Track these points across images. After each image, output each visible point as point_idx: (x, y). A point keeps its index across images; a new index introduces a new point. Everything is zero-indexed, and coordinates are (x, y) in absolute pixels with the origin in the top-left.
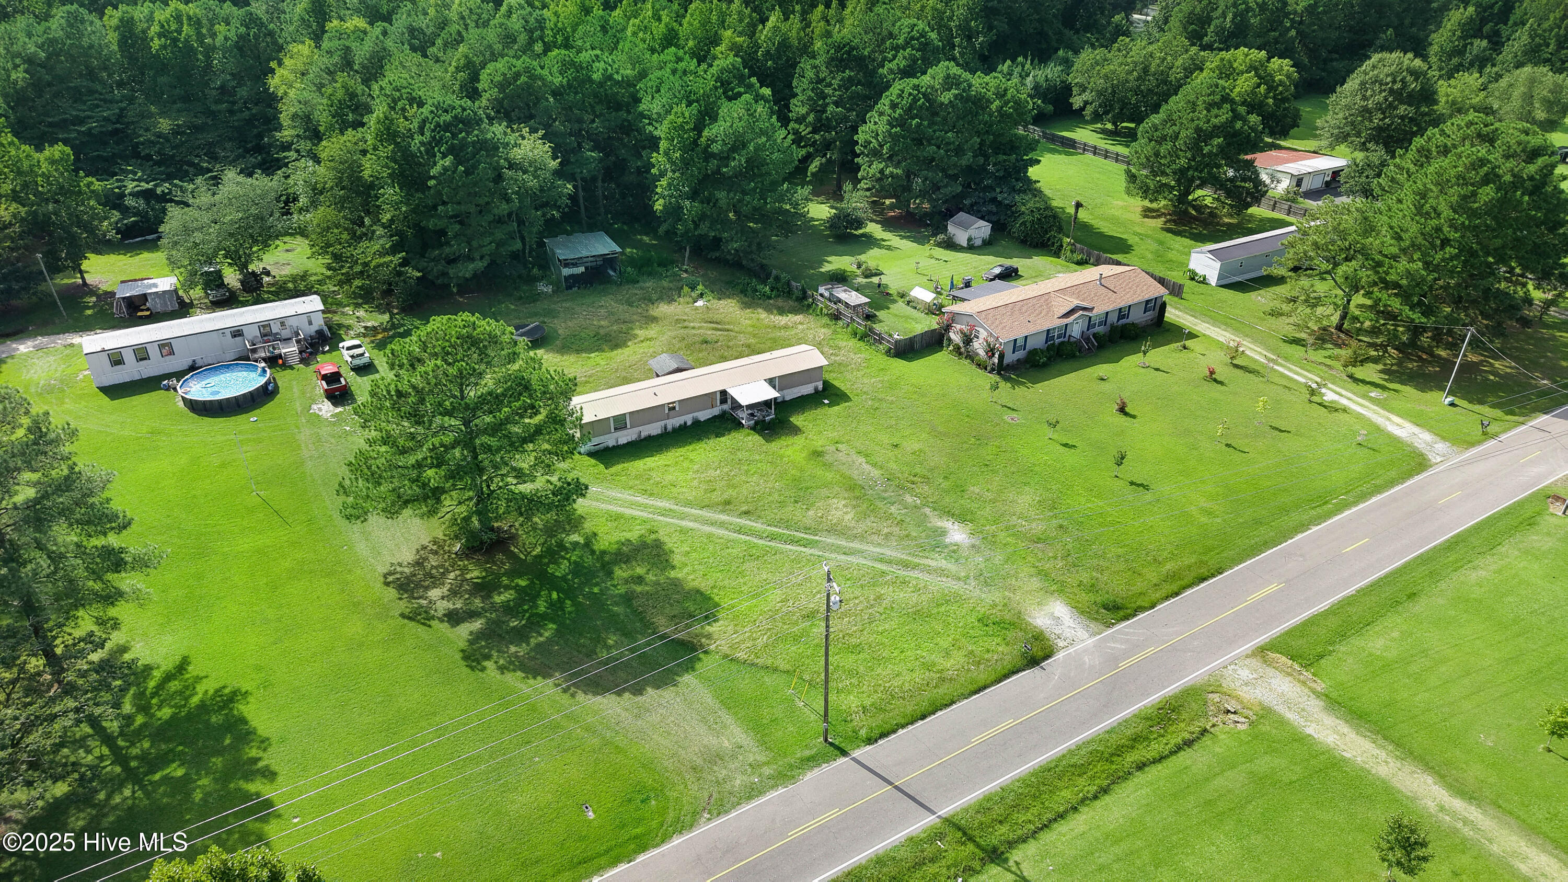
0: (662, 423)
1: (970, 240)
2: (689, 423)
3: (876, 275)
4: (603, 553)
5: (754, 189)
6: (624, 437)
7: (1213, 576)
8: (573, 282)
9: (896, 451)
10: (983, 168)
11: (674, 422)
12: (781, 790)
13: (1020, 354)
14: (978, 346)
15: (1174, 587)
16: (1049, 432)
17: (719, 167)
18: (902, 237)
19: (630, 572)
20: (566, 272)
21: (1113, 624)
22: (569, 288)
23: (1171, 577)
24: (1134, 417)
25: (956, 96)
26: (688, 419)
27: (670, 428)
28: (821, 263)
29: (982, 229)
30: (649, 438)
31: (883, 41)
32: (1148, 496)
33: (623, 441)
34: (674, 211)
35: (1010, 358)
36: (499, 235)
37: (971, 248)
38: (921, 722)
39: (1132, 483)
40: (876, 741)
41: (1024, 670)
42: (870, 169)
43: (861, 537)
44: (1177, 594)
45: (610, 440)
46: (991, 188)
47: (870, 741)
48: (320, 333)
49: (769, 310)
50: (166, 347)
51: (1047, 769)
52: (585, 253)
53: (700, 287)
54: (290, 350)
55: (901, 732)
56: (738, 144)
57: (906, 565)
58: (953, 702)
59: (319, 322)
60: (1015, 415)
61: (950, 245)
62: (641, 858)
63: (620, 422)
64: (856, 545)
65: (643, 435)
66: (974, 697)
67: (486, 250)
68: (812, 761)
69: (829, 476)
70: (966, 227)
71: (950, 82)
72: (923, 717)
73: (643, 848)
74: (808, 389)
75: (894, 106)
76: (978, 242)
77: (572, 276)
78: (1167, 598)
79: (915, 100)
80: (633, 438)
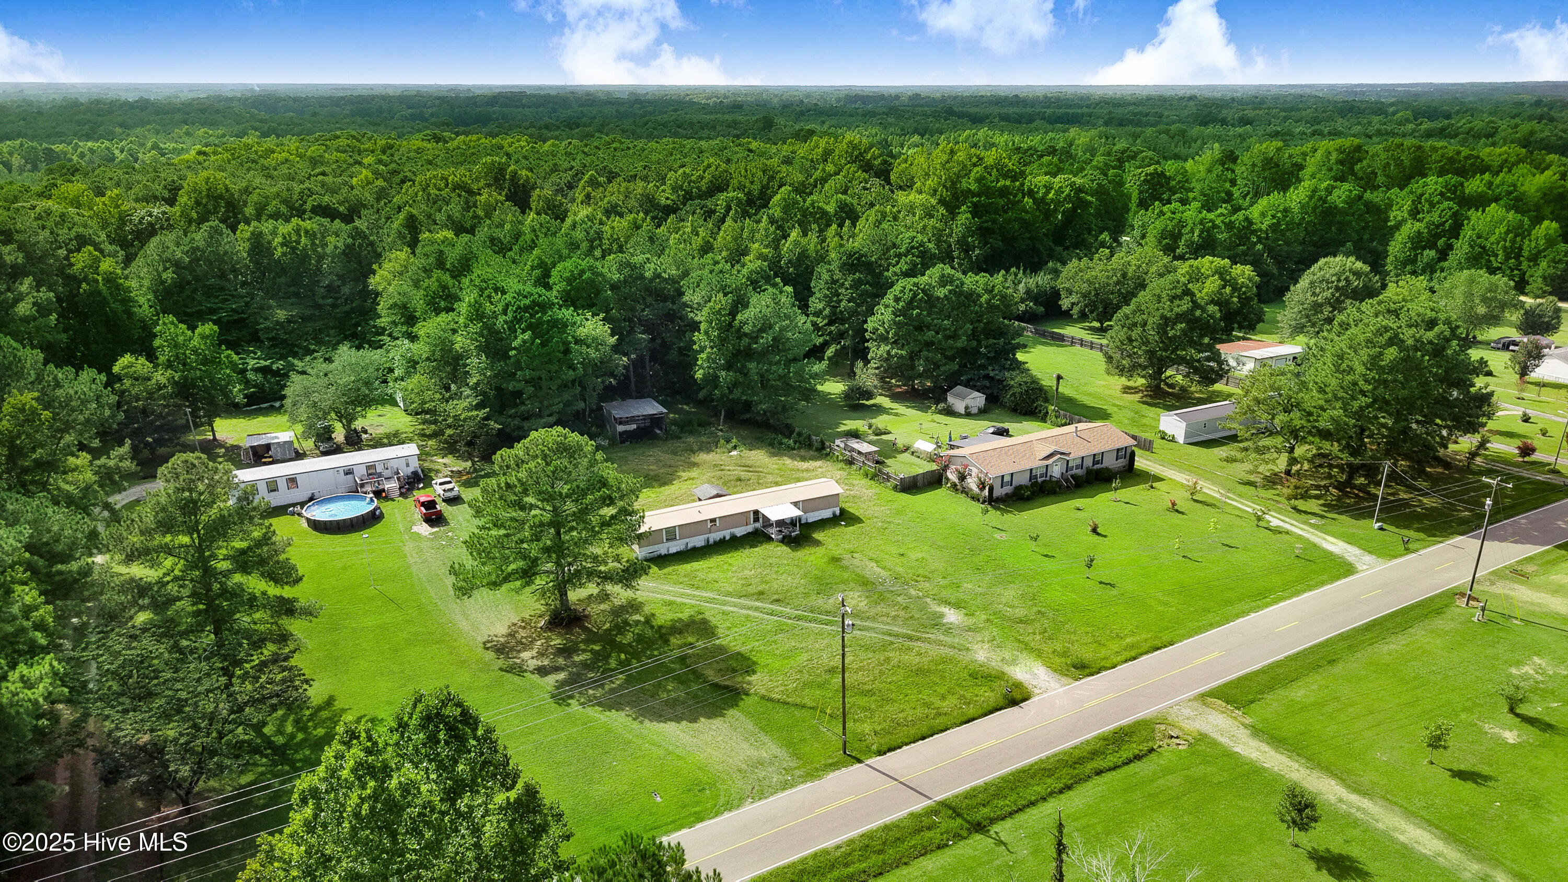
0: (706, 536)
1: (967, 408)
2: (728, 538)
3: (885, 433)
4: (660, 627)
5: (779, 361)
6: (674, 547)
7: (1165, 646)
8: (627, 437)
9: (902, 559)
10: (976, 351)
11: (716, 536)
12: (809, 784)
13: (1008, 489)
14: (972, 483)
15: (1133, 654)
16: (1032, 545)
17: (750, 344)
18: (908, 407)
19: (683, 641)
20: (621, 428)
21: (1081, 678)
22: (622, 442)
23: (1132, 647)
24: (1105, 536)
25: (950, 291)
26: (727, 534)
27: (711, 541)
28: (837, 425)
29: (977, 399)
30: (694, 549)
31: (888, 250)
32: (1114, 592)
33: (673, 550)
34: (712, 380)
35: (998, 492)
36: (566, 396)
37: (968, 415)
38: (921, 742)
39: (1101, 583)
40: (885, 753)
42: (877, 351)
43: (873, 619)
44: (1135, 658)
45: (663, 549)
46: (984, 367)
47: (881, 753)
48: (415, 473)
49: (792, 458)
50: (292, 481)
51: (1023, 771)
52: (636, 413)
53: (734, 440)
54: (392, 486)
55: (905, 748)
56: (766, 327)
57: (910, 638)
58: (949, 729)
59: (415, 465)
60: (1003, 534)
61: (950, 412)
62: (699, 826)
63: (670, 534)
64: (868, 624)
65: (690, 546)
66: (965, 726)
67: (555, 408)
68: (835, 766)
69: (846, 575)
70: (963, 397)
71: (944, 281)
72: (923, 738)
73: (702, 820)
74: (827, 514)
75: (897, 300)
76: (974, 411)
77: (626, 432)
78: (1126, 661)
79: (915, 295)
80: (682, 548)
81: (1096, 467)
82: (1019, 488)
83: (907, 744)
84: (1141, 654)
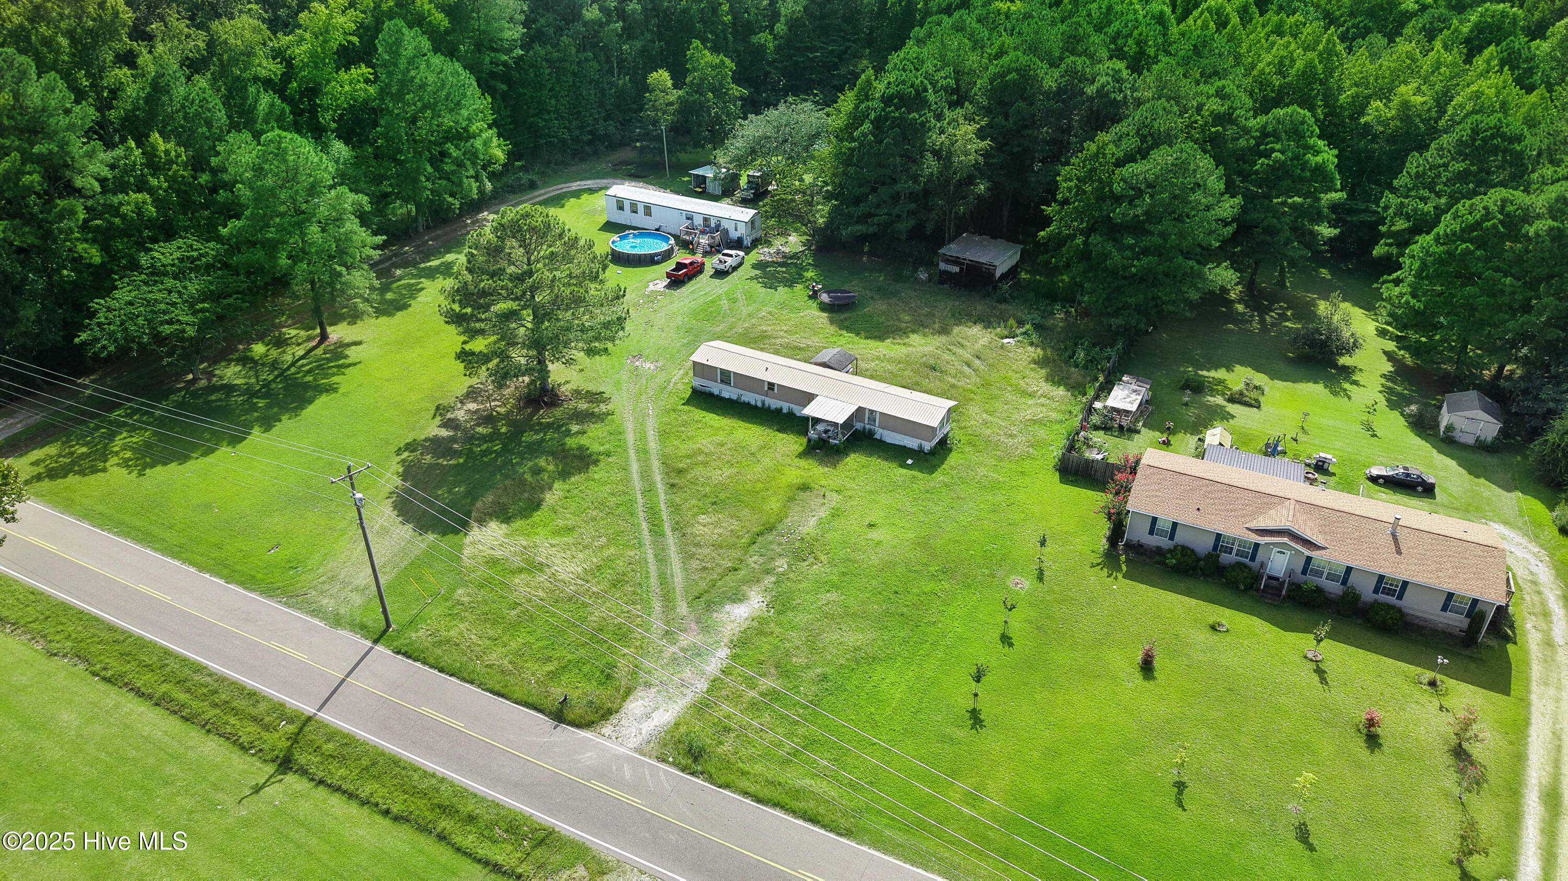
0: (761, 397)
1: (1450, 428)
2: (785, 411)
4: (564, 445)
6: (728, 392)
8: (946, 277)
9: (862, 529)
11: (771, 403)
13: (1163, 542)
21: (664, 761)
24: (1148, 676)
26: (784, 406)
27: (767, 405)
29: (1479, 423)
30: (748, 405)
32: (962, 734)
33: (726, 395)
35: (1143, 537)
38: (436, 672)
39: (974, 711)
41: (544, 714)
44: (759, 801)
45: (716, 388)
50: (648, 210)
52: (967, 255)
54: (706, 241)
57: (666, 595)
58: (471, 682)
59: (742, 231)
63: (726, 377)
64: (675, 557)
65: (742, 399)
66: (488, 694)
69: (775, 506)
72: (442, 671)
78: (746, 794)
80: (734, 397)
81: (1382, 597)
82: (1185, 550)
83: (425, 663)
84: (776, 805)
